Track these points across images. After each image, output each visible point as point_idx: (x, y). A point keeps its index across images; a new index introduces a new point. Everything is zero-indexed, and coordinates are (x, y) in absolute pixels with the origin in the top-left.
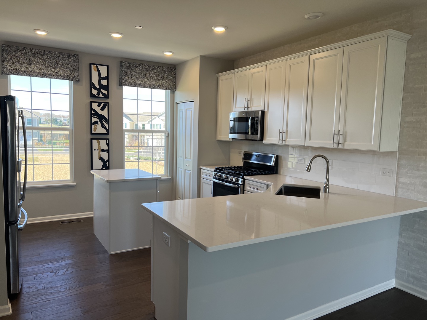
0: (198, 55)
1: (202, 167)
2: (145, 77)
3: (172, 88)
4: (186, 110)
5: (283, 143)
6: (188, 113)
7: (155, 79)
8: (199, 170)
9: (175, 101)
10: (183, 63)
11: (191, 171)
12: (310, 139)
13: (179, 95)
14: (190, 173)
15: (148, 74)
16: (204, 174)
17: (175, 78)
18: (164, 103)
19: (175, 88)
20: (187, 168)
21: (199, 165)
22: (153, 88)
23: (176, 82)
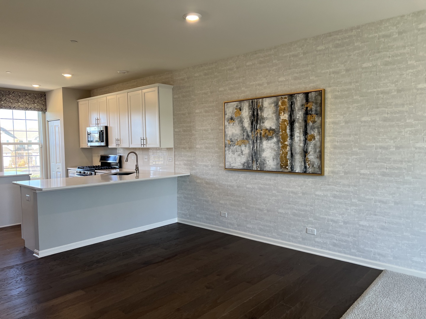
0: (60, 87)
1: (69, 168)
2: (18, 102)
3: (44, 109)
4: (55, 126)
5: (119, 147)
6: (57, 129)
7: (28, 103)
8: (67, 171)
9: (46, 120)
10: (50, 92)
11: (61, 172)
12: (132, 143)
13: (49, 115)
14: (61, 174)
15: (21, 100)
16: (70, 173)
17: (45, 102)
18: (37, 121)
19: (46, 109)
20: (58, 170)
21: (66, 167)
22: (26, 110)
23: (46, 105)
